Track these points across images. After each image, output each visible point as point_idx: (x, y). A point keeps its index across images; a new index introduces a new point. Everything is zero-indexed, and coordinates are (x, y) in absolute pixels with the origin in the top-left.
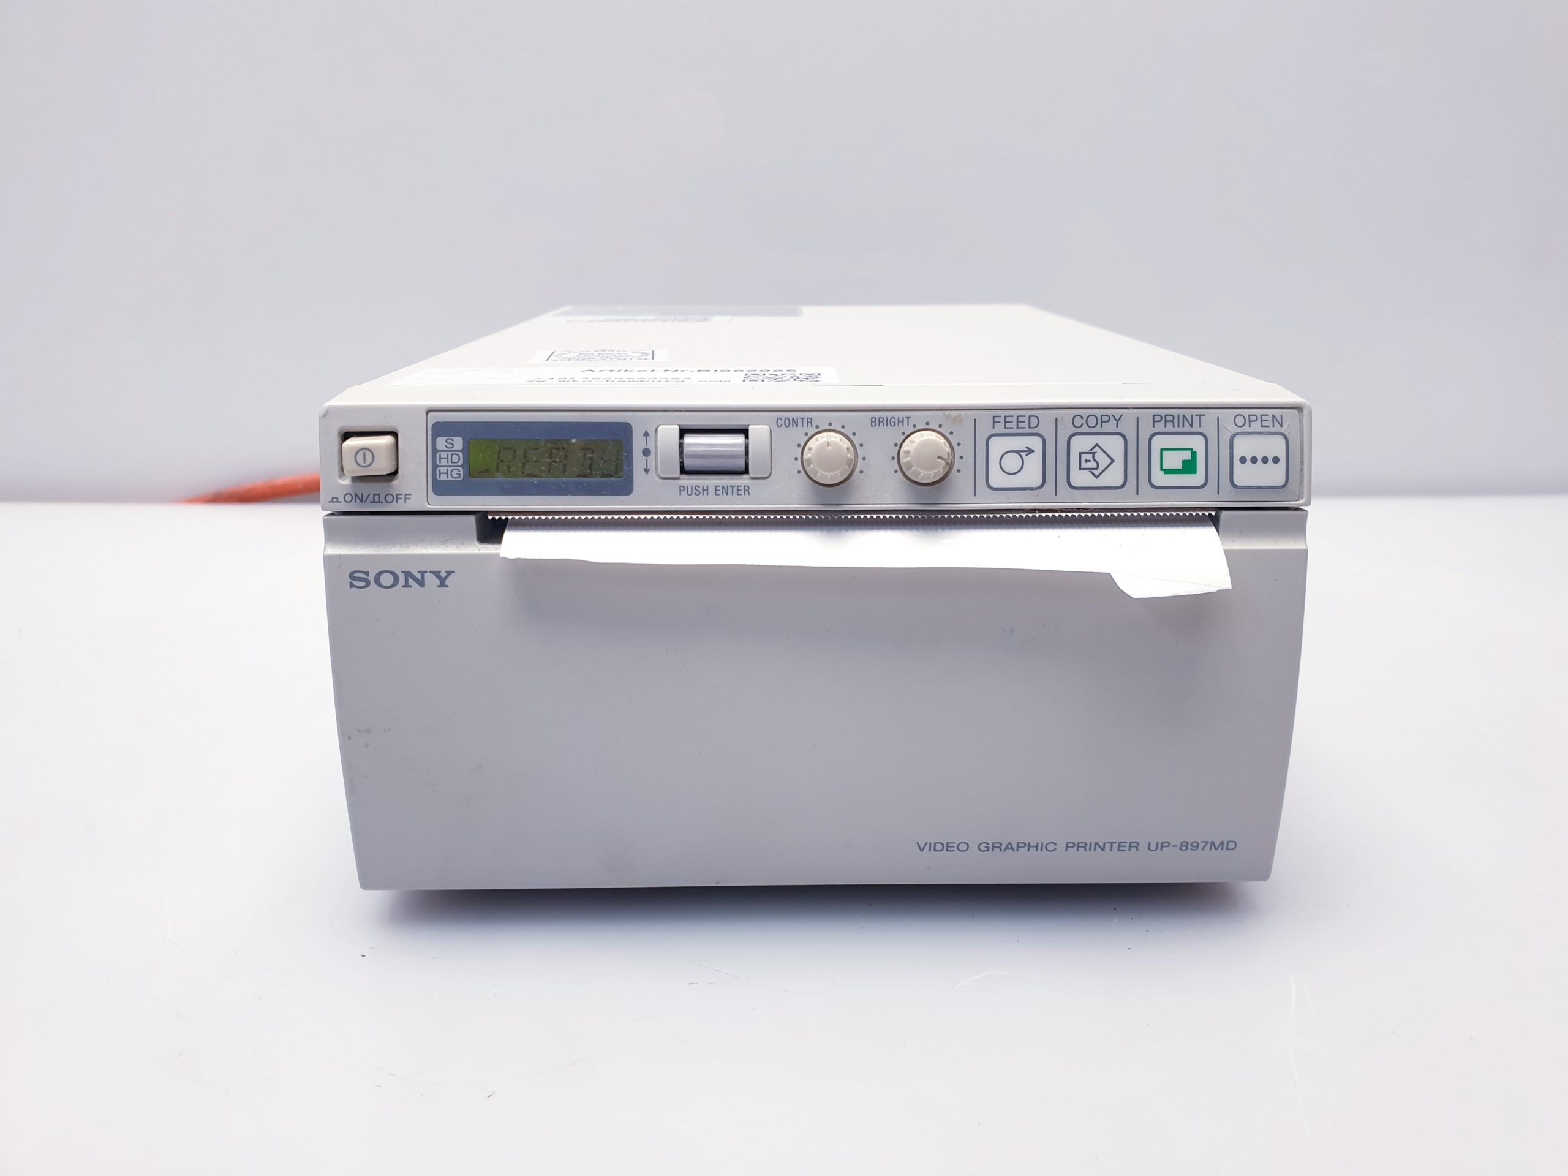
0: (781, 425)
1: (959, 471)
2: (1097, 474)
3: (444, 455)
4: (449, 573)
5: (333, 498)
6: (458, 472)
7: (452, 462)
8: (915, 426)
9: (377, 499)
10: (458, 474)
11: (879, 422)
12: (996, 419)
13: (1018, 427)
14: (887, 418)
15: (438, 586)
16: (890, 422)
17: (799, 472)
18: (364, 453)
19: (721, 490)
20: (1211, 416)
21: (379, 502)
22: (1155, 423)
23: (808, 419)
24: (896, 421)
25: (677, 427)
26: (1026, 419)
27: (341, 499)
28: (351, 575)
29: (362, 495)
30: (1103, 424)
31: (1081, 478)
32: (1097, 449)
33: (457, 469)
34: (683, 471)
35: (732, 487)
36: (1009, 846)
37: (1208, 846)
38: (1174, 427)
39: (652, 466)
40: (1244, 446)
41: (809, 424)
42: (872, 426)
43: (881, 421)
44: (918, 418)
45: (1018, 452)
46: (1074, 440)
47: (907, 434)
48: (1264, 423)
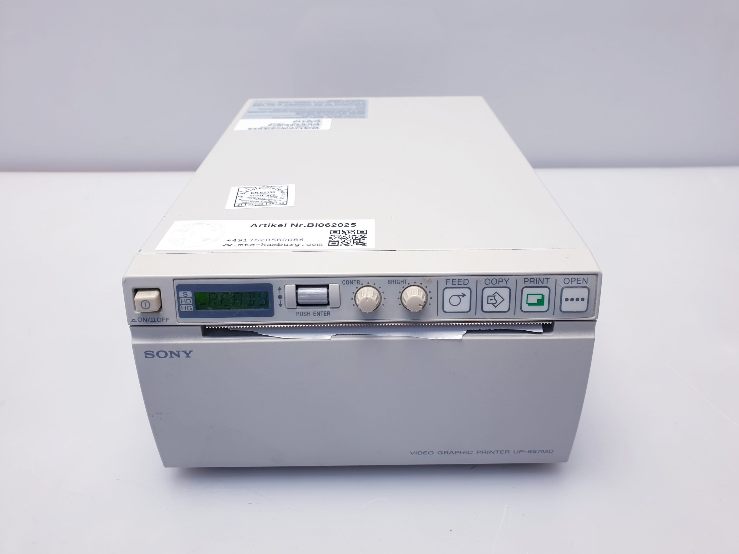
0: (345, 284)
1: (430, 304)
2: (496, 306)
3: (183, 300)
4: (190, 352)
5: (133, 320)
6: (190, 307)
7: (187, 303)
8: (409, 284)
9: (153, 320)
10: (190, 308)
11: (392, 282)
12: (448, 281)
13: (458, 284)
14: (396, 280)
15: (186, 357)
16: (398, 282)
17: (354, 305)
18: (145, 303)
19: (316, 314)
20: (552, 279)
21: (154, 321)
22: (525, 282)
23: (357, 281)
24: (400, 281)
25: (294, 285)
26: (462, 281)
27: (137, 320)
28: (146, 353)
29: (146, 318)
30: (500, 283)
31: (488, 307)
32: (496, 294)
33: (190, 306)
34: (298, 304)
35: (322, 312)
36: (452, 452)
37: (541, 451)
38: (534, 284)
39: (283, 303)
40: (567, 293)
41: (358, 283)
42: (388, 284)
43: (393, 281)
44: (411, 281)
45: (458, 296)
46: (485, 290)
47: (405, 288)
48: (579, 282)
